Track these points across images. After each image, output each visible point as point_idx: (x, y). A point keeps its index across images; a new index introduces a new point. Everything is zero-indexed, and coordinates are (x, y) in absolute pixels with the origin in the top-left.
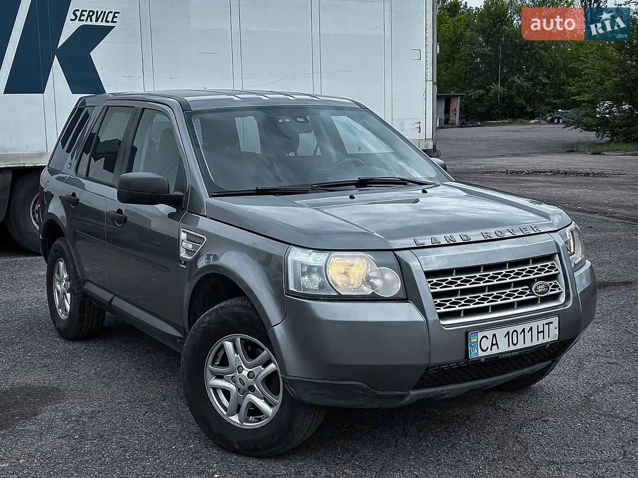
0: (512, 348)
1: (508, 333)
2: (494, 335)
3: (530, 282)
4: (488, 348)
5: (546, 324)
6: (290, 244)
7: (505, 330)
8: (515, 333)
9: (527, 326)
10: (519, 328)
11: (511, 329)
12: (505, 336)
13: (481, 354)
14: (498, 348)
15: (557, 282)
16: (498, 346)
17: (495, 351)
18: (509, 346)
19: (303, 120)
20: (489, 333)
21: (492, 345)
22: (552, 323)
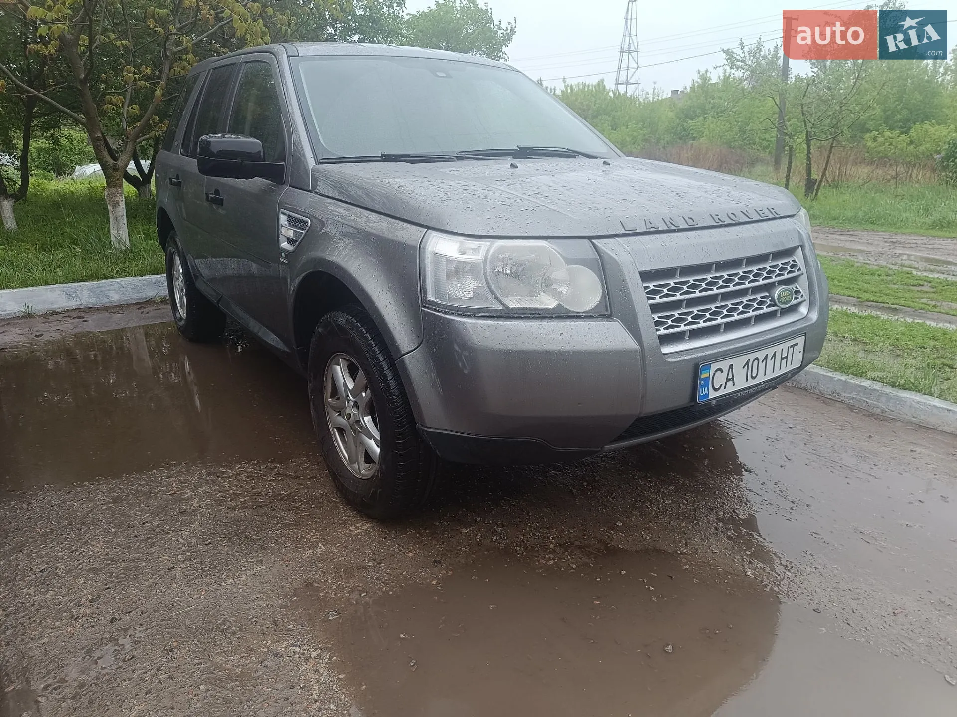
0: (751, 383)
1: (748, 363)
2: (731, 367)
3: (769, 287)
4: (721, 385)
5: (791, 346)
6: (428, 228)
7: (744, 359)
8: (756, 362)
9: (770, 352)
10: (761, 355)
11: (751, 357)
12: (744, 368)
13: (712, 395)
14: (734, 385)
15: (798, 287)
16: (733, 382)
17: (730, 389)
18: (747, 381)
20: (724, 365)
21: (728, 380)
22: (797, 344)
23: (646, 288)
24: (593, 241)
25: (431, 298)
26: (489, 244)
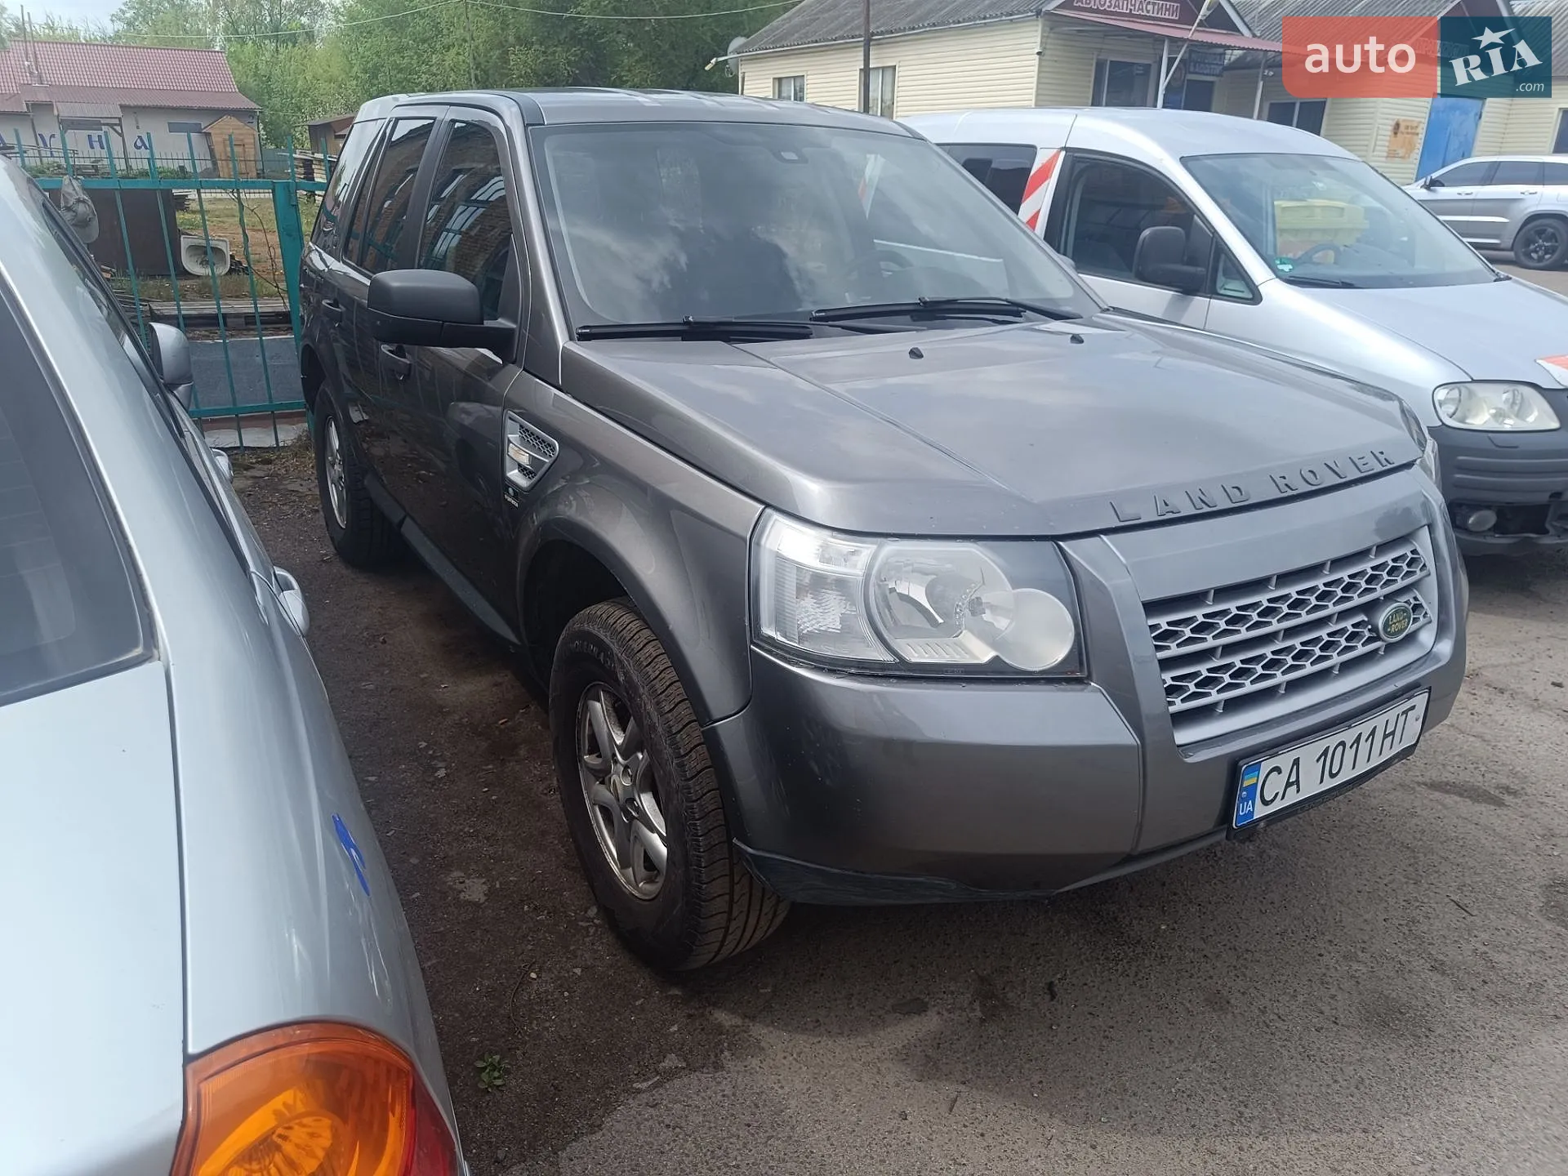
0: (1329, 783)
1: (1325, 753)
2: (1296, 762)
3: (1370, 608)
4: (1277, 794)
5: (1403, 713)
6: (768, 505)
7: (1318, 747)
8: (1341, 748)
9: (1364, 728)
10: (1349, 736)
11: (1331, 741)
12: (1318, 761)
13: (1260, 811)
15: (1419, 597)
16: (1298, 787)
17: (1293, 797)
18: (1321, 782)
19: (796, 158)
20: (1284, 760)
21: (1289, 784)
22: (1413, 708)
23: (1153, 628)
24: (1061, 543)
25: (768, 631)
26: (875, 547)
